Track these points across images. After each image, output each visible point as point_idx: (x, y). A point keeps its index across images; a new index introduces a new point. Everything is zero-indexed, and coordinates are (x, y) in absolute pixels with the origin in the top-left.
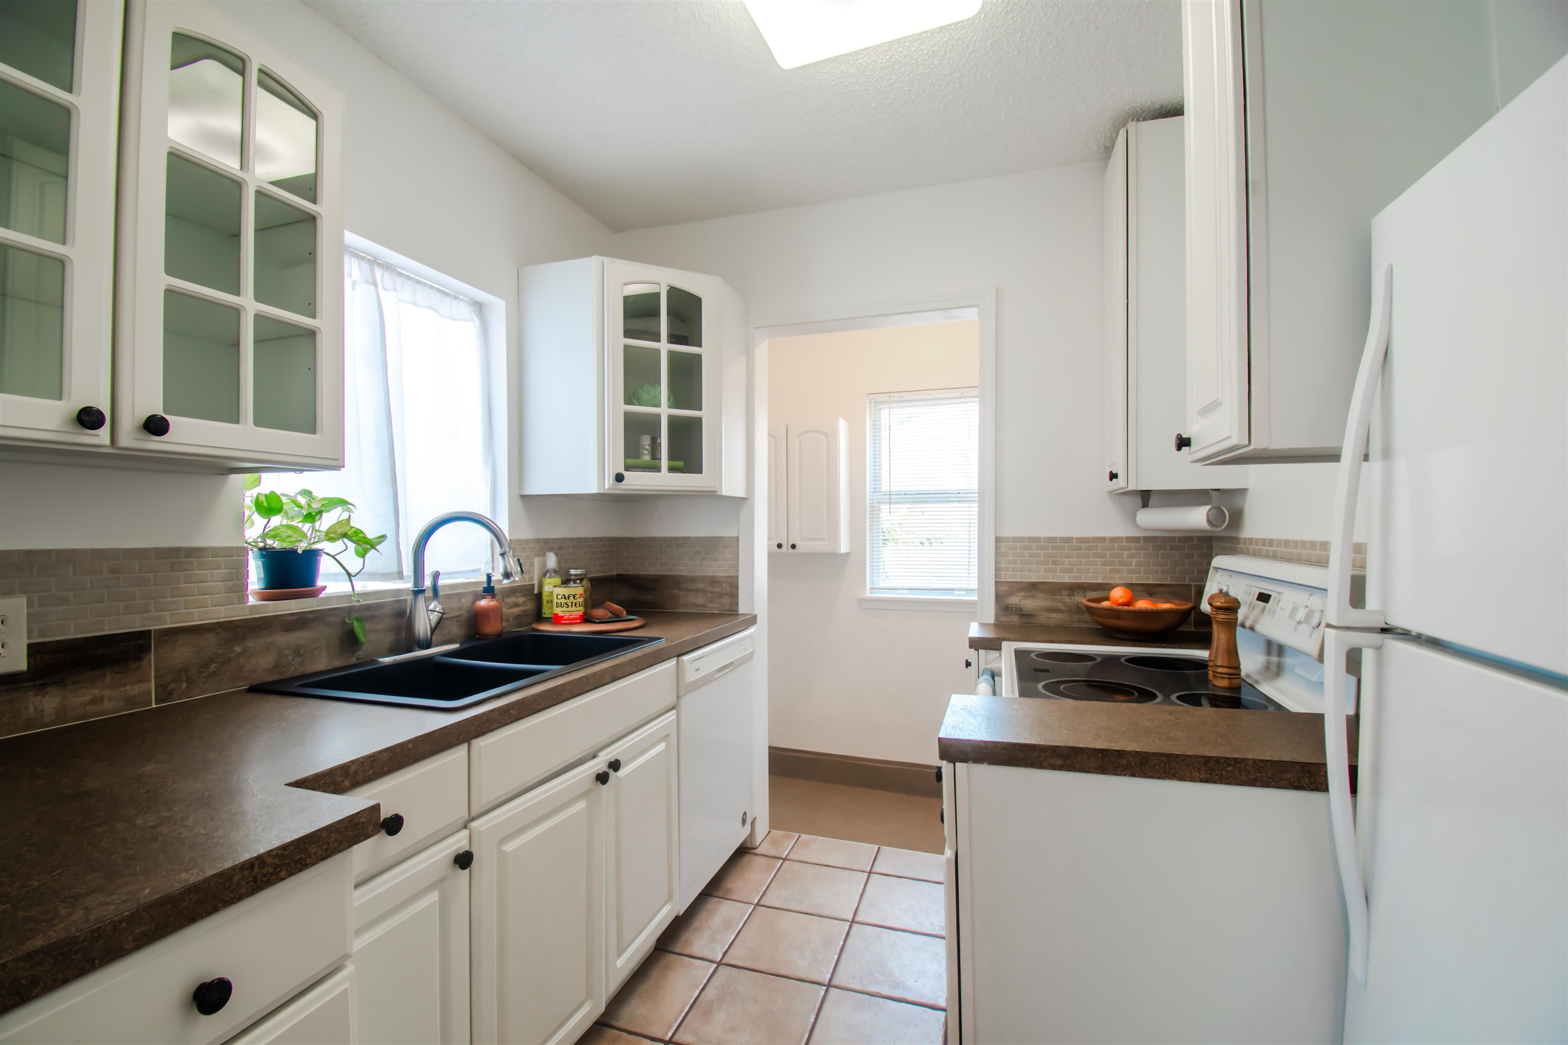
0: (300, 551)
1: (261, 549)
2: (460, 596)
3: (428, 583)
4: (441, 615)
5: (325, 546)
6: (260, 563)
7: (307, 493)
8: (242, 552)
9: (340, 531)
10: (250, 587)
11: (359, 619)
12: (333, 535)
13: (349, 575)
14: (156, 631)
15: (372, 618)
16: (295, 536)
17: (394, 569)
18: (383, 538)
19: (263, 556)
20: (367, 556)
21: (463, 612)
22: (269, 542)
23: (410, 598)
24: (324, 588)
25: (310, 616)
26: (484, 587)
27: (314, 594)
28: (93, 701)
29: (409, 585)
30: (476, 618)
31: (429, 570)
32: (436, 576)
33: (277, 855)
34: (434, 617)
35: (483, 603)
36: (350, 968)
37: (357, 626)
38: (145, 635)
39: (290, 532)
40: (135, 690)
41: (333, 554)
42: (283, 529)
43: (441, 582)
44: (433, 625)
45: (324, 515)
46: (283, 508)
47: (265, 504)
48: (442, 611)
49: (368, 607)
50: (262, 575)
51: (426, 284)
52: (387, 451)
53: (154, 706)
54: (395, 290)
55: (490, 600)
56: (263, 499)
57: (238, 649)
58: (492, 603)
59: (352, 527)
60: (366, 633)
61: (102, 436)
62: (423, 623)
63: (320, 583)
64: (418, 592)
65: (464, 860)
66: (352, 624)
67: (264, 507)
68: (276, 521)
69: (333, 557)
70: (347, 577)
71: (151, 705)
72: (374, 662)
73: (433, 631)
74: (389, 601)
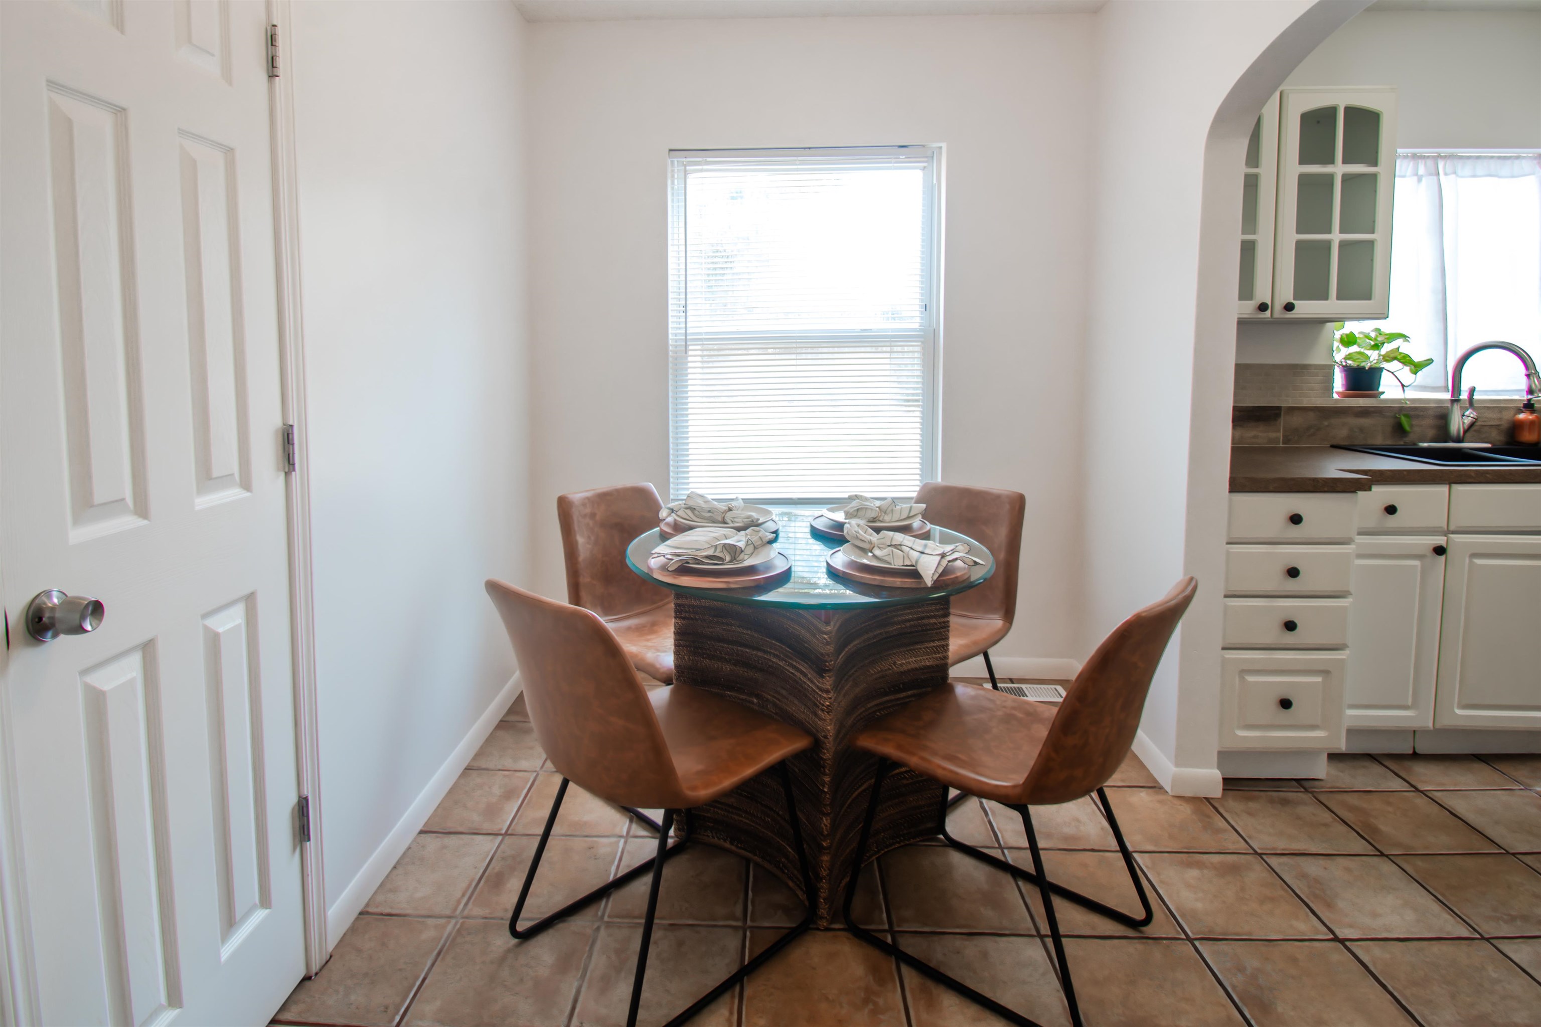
0: (1367, 369)
1: (1343, 366)
2: (1501, 410)
3: (1464, 396)
4: (1474, 420)
5: (1385, 365)
6: (1343, 375)
7: (1378, 330)
8: (1331, 368)
9: (1392, 355)
10: (1335, 390)
11: (1405, 415)
12: (1387, 358)
13: (1403, 386)
14: (1285, 407)
15: (1418, 416)
16: (1362, 358)
17: (1441, 383)
18: (1430, 362)
19: (1345, 371)
20: (1417, 374)
21: (1502, 423)
22: (1349, 362)
23: (1449, 405)
24: (1383, 393)
25: (1373, 409)
26: (1524, 404)
27: (1376, 396)
28: (1255, 437)
29: (1447, 396)
30: (1515, 428)
31: (1465, 387)
32: (1472, 391)
33: (1323, 481)
34: (1467, 421)
35: (1522, 416)
36: (1353, 546)
37: (1404, 420)
38: (1279, 408)
39: (1358, 356)
40: (1273, 435)
41: (1392, 371)
42: (1355, 354)
43: (1476, 397)
44: (1466, 427)
45: (1385, 344)
46: (1356, 341)
47: (1346, 339)
48: (1476, 417)
49: (1415, 409)
50: (1344, 383)
51: (1485, 157)
52: (1440, 297)
53: (1281, 445)
54: (1455, 173)
55: (1529, 414)
56: (1344, 336)
57: (1326, 423)
58: (1530, 417)
59: (1401, 353)
60: (1411, 426)
61: (1268, 314)
62: (1458, 422)
63: (1381, 389)
64: (1455, 401)
65: (1440, 551)
66: (1400, 418)
67: (1345, 341)
68: (1354, 349)
69: (1392, 373)
70: (1401, 388)
71: (1279, 444)
72: (1415, 444)
73: (1465, 432)
74: (1433, 406)
